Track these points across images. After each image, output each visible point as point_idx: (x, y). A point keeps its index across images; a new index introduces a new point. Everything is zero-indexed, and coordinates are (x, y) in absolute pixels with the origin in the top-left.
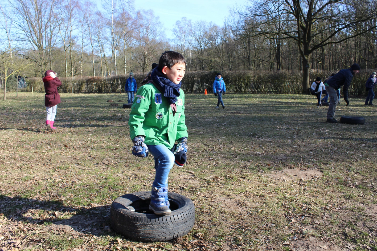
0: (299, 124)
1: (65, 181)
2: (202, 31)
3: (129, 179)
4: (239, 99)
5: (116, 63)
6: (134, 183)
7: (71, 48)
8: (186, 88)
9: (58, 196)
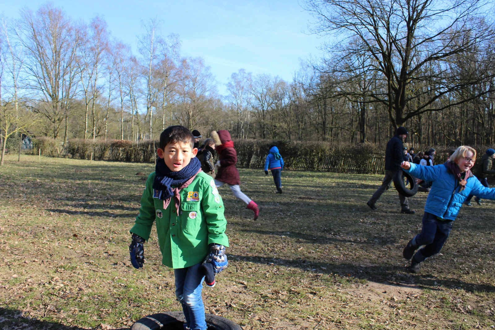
0: (388, 216)
1: (68, 288)
2: (264, 87)
3: (156, 289)
4: (311, 179)
5: (151, 124)
6: (164, 296)
7: (95, 101)
8: (241, 161)
9: (56, 311)
